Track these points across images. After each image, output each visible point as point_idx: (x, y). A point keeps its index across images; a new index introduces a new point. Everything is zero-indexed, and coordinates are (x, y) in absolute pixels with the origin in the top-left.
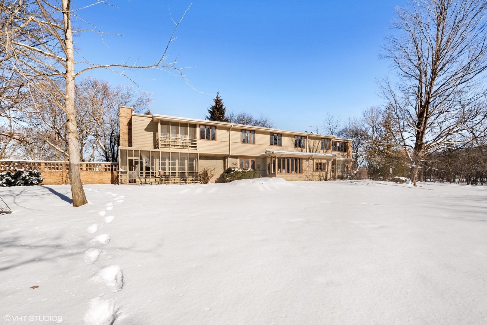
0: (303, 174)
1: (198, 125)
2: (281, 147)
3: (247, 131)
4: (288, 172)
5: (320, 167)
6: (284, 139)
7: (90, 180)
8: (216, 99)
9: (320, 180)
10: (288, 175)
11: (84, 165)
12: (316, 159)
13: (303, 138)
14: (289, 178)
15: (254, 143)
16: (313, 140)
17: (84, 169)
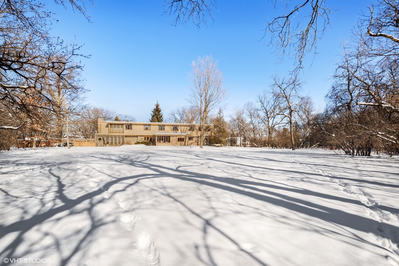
0: (171, 143)
1: (124, 124)
2: (164, 131)
3: (147, 125)
4: (165, 142)
5: (180, 140)
6: (166, 127)
7: (88, 145)
8: (156, 104)
9: (181, 145)
10: (165, 143)
11: (87, 140)
12: (178, 136)
13: (178, 126)
14: (163, 145)
15: (150, 130)
16: (183, 127)
17: (86, 141)
